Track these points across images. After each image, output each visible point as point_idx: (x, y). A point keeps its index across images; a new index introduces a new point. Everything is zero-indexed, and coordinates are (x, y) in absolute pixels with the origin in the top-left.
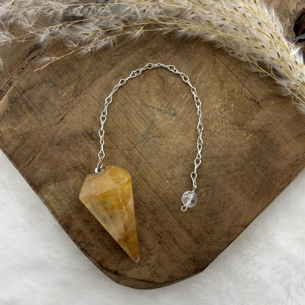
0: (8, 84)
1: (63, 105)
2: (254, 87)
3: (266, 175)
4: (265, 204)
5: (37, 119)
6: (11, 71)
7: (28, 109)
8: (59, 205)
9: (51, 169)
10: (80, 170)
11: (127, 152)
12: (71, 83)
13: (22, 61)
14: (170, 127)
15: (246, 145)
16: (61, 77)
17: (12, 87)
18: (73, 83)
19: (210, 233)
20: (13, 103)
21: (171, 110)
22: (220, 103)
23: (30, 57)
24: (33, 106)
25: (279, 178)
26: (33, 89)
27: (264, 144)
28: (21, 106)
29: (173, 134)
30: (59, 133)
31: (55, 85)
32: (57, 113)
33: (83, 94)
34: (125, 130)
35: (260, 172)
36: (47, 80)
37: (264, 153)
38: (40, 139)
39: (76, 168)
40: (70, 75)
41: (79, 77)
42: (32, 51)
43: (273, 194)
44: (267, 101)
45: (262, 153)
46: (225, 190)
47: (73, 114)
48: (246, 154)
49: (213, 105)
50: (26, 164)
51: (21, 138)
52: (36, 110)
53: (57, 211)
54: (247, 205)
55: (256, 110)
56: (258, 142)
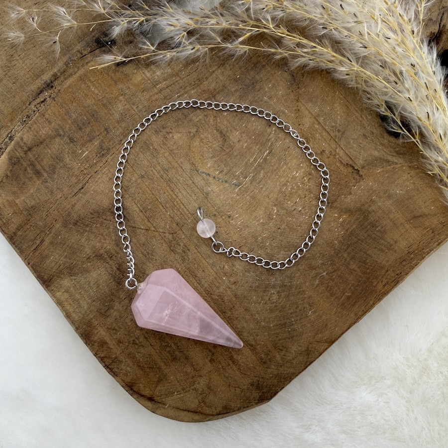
0: (8, 138)
1: (83, 169)
2: (352, 148)
3: (364, 273)
4: (360, 313)
5: (47, 188)
6: (12, 120)
7: (35, 174)
8: (76, 307)
9: (66, 257)
10: (105, 260)
11: (170, 237)
12: (94, 138)
13: (27, 105)
14: (231, 202)
15: (338, 230)
16: (80, 129)
17: (12, 142)
18: (98, 137)
19: (281, 350)
20: (15, 164)
21: (232, 179)
22: (303, 170)
23: (38, 101)
24: (42, 170)
25: (382, 277)
26: (42, 146)
27: (363, 229)
28: (26, 170)
29: (236, 211)
30: (77, 207)
31: (72, 140)
32: (74, 180)
33: (111, 154)
34: (167, 205)
35: (355, 269)
36: (62, 133)
37: (362, 241)
38: (51, 215)
39: (99, 257)
40: (94, 127)
41: (106, 129)
42: (41, 92)
43: (373, 299)
44: (370, 168)
45: (359, 241)
46: (304, 291)
47: (97, 181)
48: (336, 242)
49: (293, 172)
50: (32, 249)
51: (25, 213)
52: (45, 175)
53: (74, 315)
54: (336, 313)
55: (354, 181)
56: (354, 226)
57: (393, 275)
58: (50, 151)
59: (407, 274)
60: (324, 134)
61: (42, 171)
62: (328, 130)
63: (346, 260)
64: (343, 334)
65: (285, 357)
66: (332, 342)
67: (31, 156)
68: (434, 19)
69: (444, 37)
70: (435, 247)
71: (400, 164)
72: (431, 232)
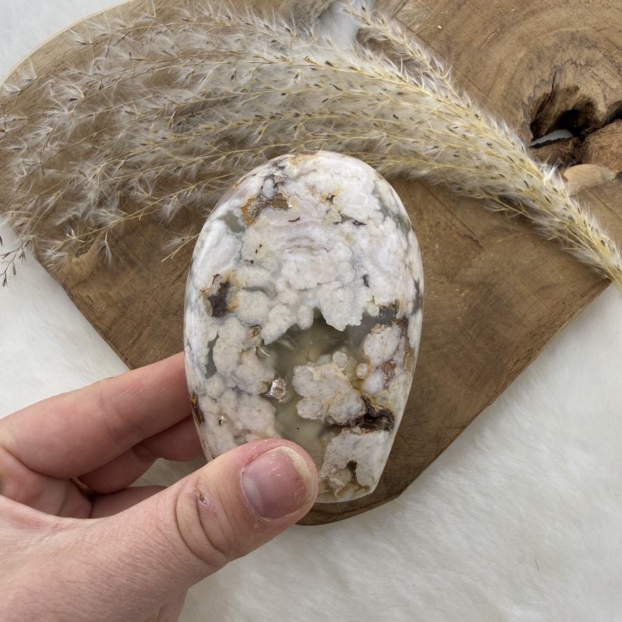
2: (469, 218)
3: (492, 351)
4: (492, 394)
5: (143, 278)
7: (129, 264)
15: (461, 305)
25: (513, 354)
26: (135, 234)
27: (488, 303)
30: (177, 296)
32: (171, 267)
35: (483, 346)
37: (488, 317)
38: (148, 306)
43: (504, 378)
44: (490, 239)
45: (485, 317)
46: (429, 373)
48: (460, 319)
50: (129, 344)
51: (120, 306)
52: (140, 264)
54: (465, 395)
55: (473, 253)
56: (478, 300)
57: (524, 351)
58: (143, 239)
59: (539, 349)
60: (438, 205)
61: (136, 260)
62: (441, 200)
63: (471, 337)
64: (474, 418)
65: (412, 446)
66: (463, 428)
67: (123, 245)
68: (547, 79)
69: (559, 98)
70: (568, 320)
71: (522, 232)
72: (561, 302)
